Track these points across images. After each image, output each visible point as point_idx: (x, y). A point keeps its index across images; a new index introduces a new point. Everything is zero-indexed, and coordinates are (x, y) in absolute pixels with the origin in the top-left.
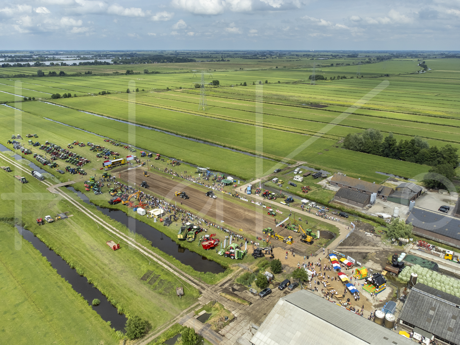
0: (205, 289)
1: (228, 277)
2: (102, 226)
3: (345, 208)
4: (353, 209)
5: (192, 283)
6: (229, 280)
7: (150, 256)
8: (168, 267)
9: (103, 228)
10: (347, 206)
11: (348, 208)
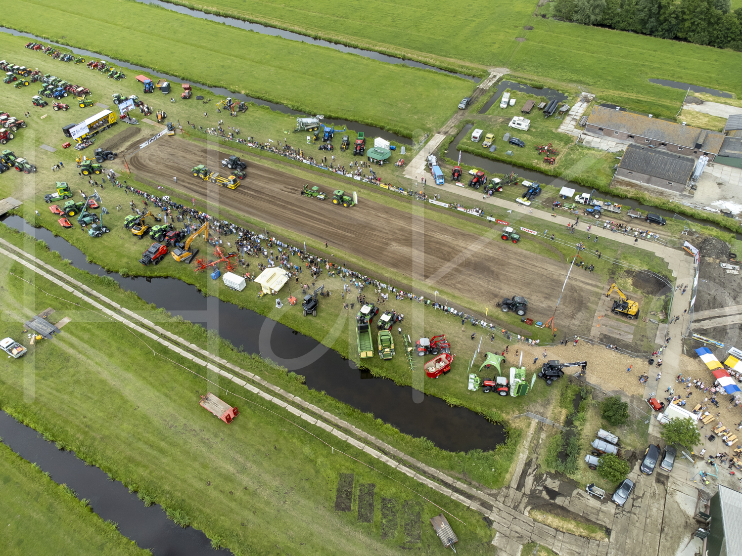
0: (492, 506)
1: (522, 456)
2: (159, 344)
3: (647, 195)
4: (664, 200)
5: (456, 495)
6: (528, 464)
7: (320, 424)
8: (380, 454)
9: (165, 351)
10: (647, 189)
11: (653, 196)
